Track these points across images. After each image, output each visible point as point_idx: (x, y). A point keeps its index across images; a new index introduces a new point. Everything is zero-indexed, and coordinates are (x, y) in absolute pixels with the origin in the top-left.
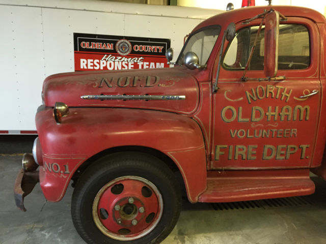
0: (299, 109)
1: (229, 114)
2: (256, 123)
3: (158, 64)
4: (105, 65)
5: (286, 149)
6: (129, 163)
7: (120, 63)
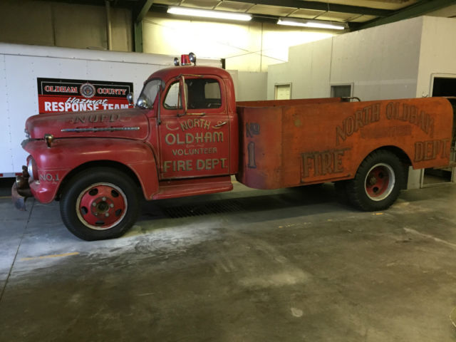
0: (216, 135)
1: (171, 139)
2: (189, 144)
3: (122, 106)
4: (69, 107)
5: (211, 162)
6: (102, 174)
7: (85, 105)
